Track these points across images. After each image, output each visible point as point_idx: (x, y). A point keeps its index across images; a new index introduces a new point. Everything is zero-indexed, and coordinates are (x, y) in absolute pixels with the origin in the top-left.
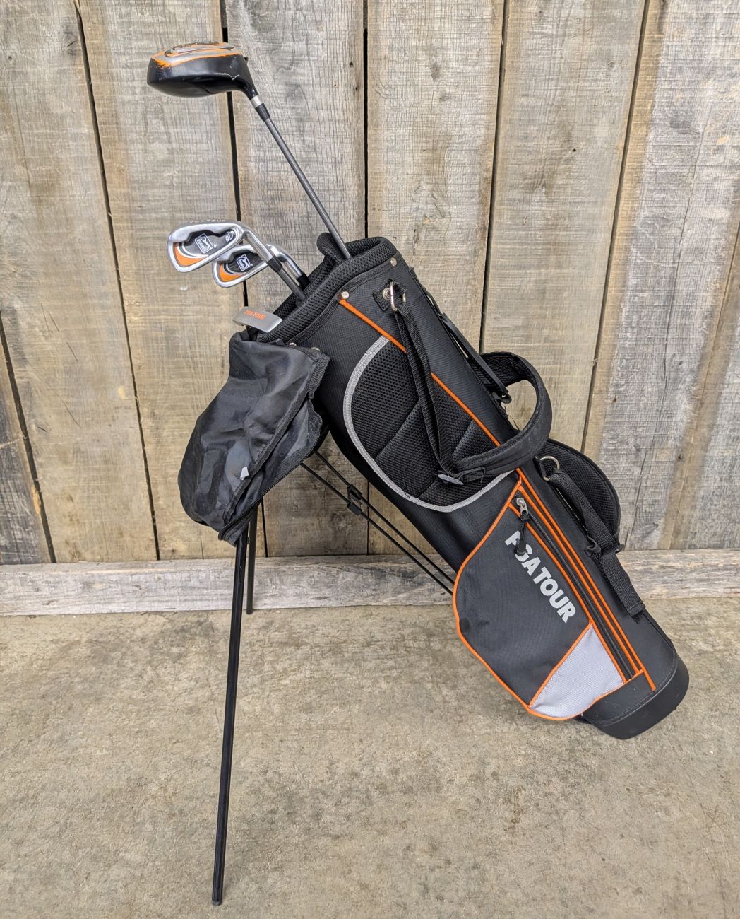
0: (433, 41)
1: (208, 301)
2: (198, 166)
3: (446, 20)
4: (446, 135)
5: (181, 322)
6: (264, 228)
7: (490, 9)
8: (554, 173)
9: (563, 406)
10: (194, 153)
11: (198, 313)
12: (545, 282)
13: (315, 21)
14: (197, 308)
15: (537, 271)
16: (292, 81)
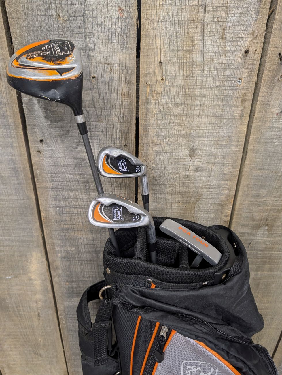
0: (192, 131)
1: (26, 284)
2: (11, 209)
3: (203, 117)
4: (198, 193)
5: (9, 294)
6: (62, 246)
7: (240, 109)
8: (275, 218)
9: (262, 340)
10: (7, 201)
11: (20, 290)
12: (260, 279)
13: (96, 115)
14: (18, 287)
15: (255, 273)
16: (79, 156)
